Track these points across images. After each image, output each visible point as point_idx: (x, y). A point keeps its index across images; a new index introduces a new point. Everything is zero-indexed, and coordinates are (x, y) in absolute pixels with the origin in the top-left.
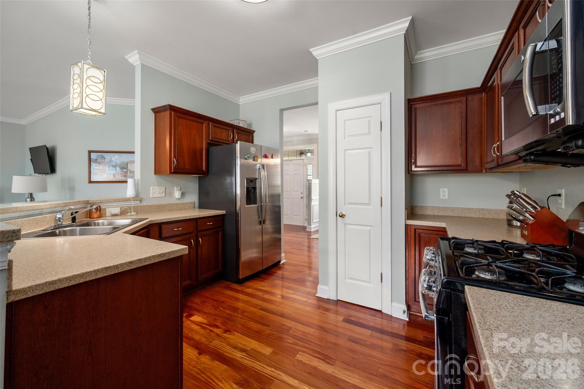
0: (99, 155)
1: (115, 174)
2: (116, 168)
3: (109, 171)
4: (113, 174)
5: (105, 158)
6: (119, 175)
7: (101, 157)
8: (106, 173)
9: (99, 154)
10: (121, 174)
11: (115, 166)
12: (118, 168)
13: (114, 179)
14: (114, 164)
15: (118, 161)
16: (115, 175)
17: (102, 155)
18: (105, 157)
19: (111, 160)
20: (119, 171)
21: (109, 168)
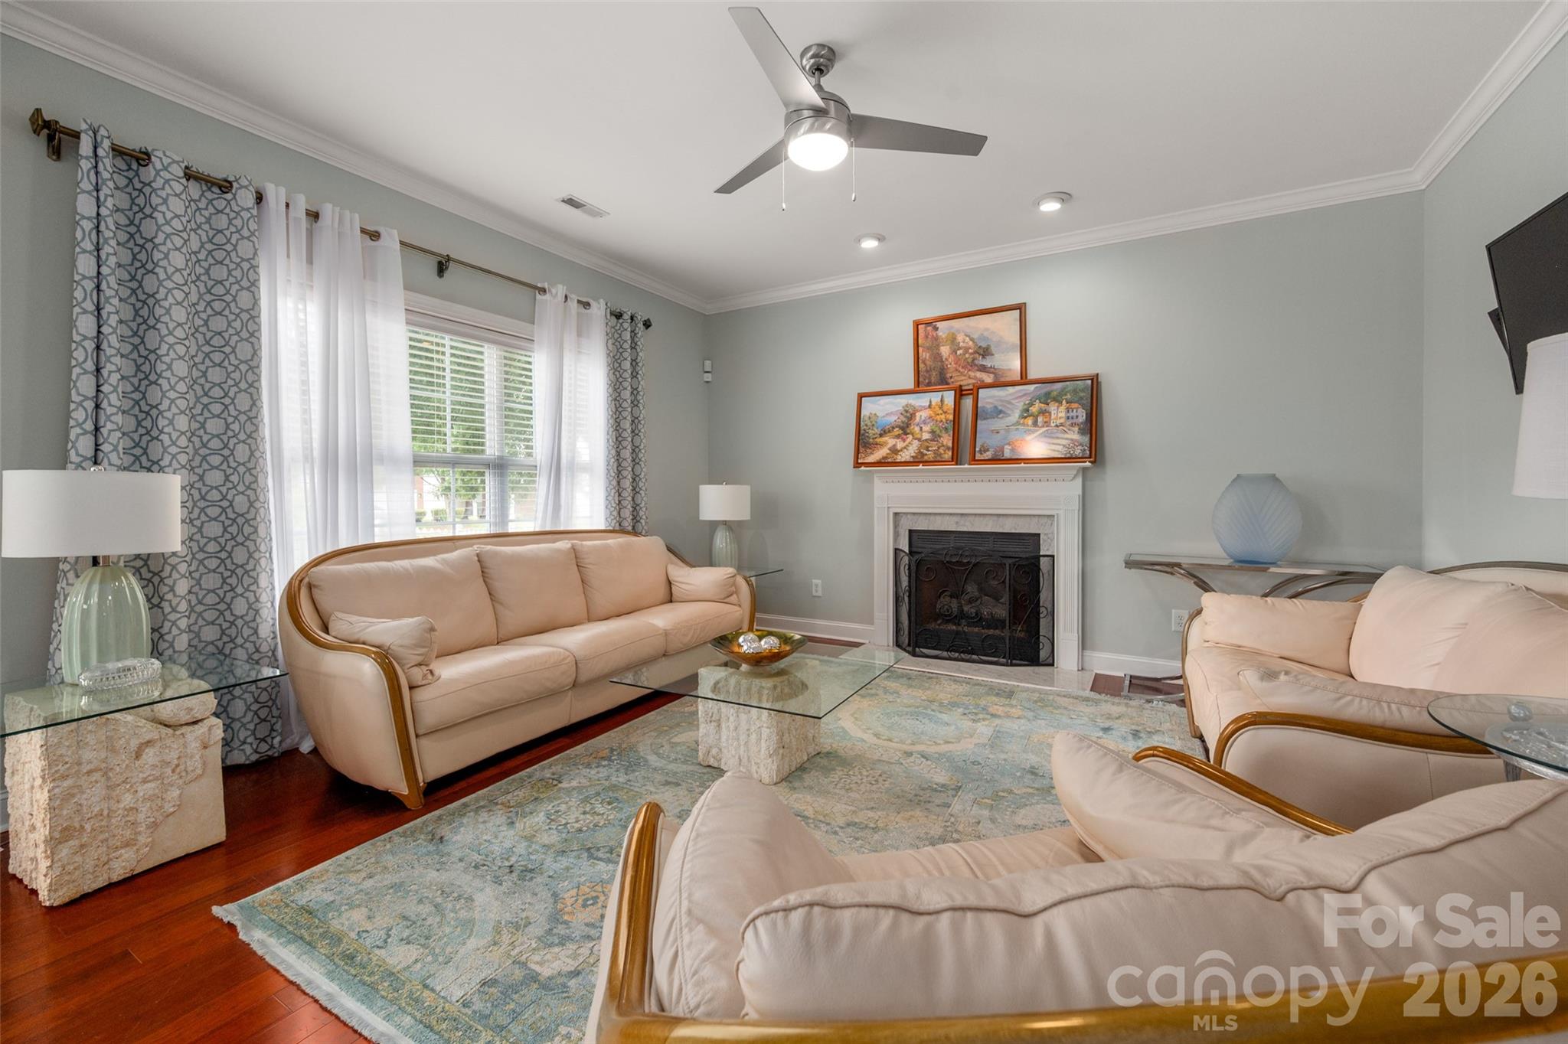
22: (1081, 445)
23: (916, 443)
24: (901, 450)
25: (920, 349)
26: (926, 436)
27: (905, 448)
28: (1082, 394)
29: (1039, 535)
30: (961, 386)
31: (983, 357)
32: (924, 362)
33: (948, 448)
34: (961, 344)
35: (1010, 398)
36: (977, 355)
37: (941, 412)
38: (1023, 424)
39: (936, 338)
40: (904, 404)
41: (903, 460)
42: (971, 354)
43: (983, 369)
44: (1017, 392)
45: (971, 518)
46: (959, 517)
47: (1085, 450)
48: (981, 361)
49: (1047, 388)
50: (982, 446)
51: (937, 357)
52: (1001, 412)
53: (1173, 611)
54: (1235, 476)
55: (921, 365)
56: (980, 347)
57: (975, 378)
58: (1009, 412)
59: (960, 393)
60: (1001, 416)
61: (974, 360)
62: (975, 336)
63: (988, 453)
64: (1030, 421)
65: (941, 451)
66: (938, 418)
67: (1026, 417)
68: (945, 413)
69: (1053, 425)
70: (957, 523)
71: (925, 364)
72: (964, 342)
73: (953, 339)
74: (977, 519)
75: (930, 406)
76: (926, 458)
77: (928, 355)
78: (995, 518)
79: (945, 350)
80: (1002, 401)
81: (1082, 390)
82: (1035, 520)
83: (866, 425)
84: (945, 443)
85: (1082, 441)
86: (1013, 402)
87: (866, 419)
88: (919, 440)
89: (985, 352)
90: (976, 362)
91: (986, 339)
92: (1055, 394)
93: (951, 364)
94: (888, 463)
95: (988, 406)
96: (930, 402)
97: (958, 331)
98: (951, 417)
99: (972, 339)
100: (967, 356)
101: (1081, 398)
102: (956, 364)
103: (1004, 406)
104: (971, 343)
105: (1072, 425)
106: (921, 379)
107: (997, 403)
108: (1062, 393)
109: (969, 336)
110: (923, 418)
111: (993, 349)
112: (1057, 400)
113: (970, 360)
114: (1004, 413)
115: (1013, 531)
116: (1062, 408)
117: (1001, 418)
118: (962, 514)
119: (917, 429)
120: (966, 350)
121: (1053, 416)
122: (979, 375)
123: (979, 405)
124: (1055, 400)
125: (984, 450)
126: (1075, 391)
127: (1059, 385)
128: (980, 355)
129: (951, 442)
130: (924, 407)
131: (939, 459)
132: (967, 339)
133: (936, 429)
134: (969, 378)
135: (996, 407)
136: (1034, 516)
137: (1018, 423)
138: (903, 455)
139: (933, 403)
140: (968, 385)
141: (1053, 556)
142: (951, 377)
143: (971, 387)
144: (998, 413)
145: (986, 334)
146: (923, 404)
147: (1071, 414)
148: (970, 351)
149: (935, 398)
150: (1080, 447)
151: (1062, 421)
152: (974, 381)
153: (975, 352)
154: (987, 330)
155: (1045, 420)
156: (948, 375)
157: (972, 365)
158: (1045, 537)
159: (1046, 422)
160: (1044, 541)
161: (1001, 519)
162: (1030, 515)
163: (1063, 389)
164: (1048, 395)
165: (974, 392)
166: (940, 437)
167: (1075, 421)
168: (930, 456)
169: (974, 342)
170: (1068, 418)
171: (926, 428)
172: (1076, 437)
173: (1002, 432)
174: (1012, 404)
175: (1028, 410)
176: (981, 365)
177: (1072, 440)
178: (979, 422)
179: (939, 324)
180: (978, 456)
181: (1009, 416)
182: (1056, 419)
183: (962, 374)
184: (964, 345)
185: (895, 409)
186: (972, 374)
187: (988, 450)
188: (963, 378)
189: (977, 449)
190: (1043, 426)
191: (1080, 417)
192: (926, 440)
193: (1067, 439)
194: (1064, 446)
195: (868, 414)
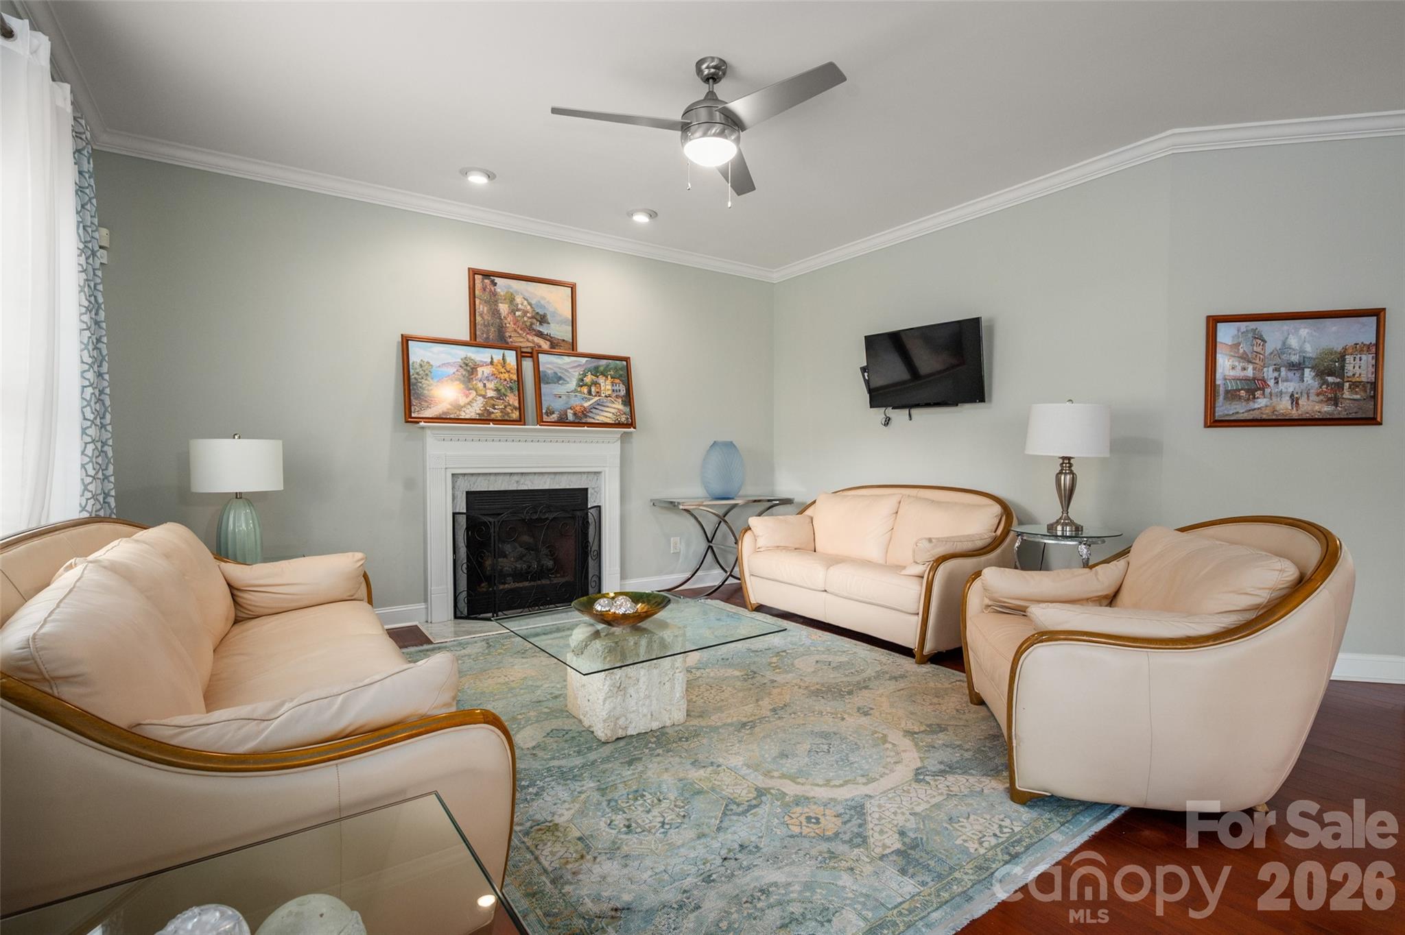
0: (1244, 329)
1: (1296, 396)
2: (1303, 374)
3: (1277, 383)
4: (1292, 396)
5: (1265, 341)
6: (1313, 397)
7: (1250, 335)
8: (1267, 391)
9: (1243, 326)
10: (1318, 395)
11: (1300, 364)
12: (1307, 371)
13: (1294, 411)
14: (1295, 358)
15: (1308, 348)
16: (1298, 399)
17: (1254, 331)
18: (1266, 338)
19: (1284, 343)
20: (1311, 381)
21: (1276, 374)
22: (625, 414)
23: (480, 400)
24: (464, 406)
25: (477, 301)
26: (491, 394)
27: (468, 404)
28: (621, 373)
29: (587, 489)
30: (521, 347)
31: (541, 324)
32: (481, 315)
33: (516, 408)
34: (520, 306)
35: (568, 366)
36: (535, 320)
37: (503, 370)
38: (580, 392)
39: (494, 294)
40: (463, 356)
41: (467, 417)
42: (529, 318)
43: (540, 335)
44: (571, 362)
45: (531, 477)
46: (519, 477)
47: (628, 418)
48: (538, 327)
49: (595, 363)
50: (548, 408)
51: (496, 313)
52: (560, 378)
53: (672, 539)
54: (712, 443)
55: (478, 318)
56: (537, 313)
57: (533, 342)
58: (568, 380)
59: (521, 355)
60: (560, 382)
61: (532, 324)
62: (533, 302)
63: (554, 416)
64: (585, 390)
65: (508, 410)
66: (502, 376)
67: (581, 386)
68: (509, 372)
69: (603, 395)
70: (517, 482)
71: (483, 318)
72: (522, 304)
73: (511, 300)
74: (536, 477)
75: (492, 363)
76: (493, 416)
77: (485, 308)
78: (553, 476)
79: (504, 308)
80: (560, 368)
81: (621, 369)
82: (585, 476)
83: (418, 374)
84: (511, 403)
85: (624, 411)
86: (570, 370)
87: (418, 366)
88: (484, 397)
89: (543, 319)
90: (534, 327)
91: (543, 307)
92: (602, 369)
93: (510, 324)
94: (450, 419)
95: (549, 372)
96: (492, 358)
97: (517, 292)
98: (515, 377)
99: (530, 304)
100: (525, 319)
101: (621, 376)
102: (514, 324)
103: (563, 373)
104: (529, 307)
105: (617, 397)
106: (478, 333)
107: (557, 370)
108: (607, 368)
109: (527, 300)
110: (486, 375)
111: (549, 317)
112: (604, 374)
113: (528, 324)
114: (564, 380)
115: (568, 487)
116: (609, 382)
117: (561, 384)
118: (522, 474)
119: (480, 385)
120: (525, 313)
121: (602, 388)
122: (536, 339)
123: (541, 369)
124: (603, 374)
125: (549, 413)
126: (616, 369)
127: (604, 362)
128: (537, 320)
129: (517, 402)
130: (485, 362)
131: (506, 418)
132: (525, 303)
133: (501, 387)
134: (528, 340)
135: (555, 373)
136: (584, 473)
137: (575, 391)
138: (467, 411)
139: (495, 361)
140: (527, 347)
141: (600, 507)
142: (510, 337)
143: (529, 350)
144: (558, 379)
145: (542, 302)
146: (485, 360)
147: (615, 388)
148: (528, 315)
149: (497, 355)
150: (624, 416)
151: (610, 392)
152: (531, 345)
153: (533, 317)
154: (544, 298)
155: (597, 390)
156: (507, 334)
157: (530, 329)
158: (593, 491)
159: (598, 392)
160: (592, 494)
161: (557, 476)
162: (581, 473)
163: (608, 366)
164: (597, 368)
165: (533, 354)
166: (506, 396)
167: (618, 393)
168: (497, 414)
169: (532, 307)
170: (613, 391)
171: (491, 385)
172: (621, 407)
173: (564, 397)
174: (569, 373)
175: (583, 380)
176: (539, 331)
177: (618, 409)
178: (542, 385)
179: (497, 280)
180: (545, 418)
181: (568, 383)
182: (605, 390)
183: (520, 336)
184: (523, 308)
185: (451, 360)
186: (530, 338)
187: (553, 413)
188: (522, 340)
189: (544, 411)
190: (596, 396)
191: (622, 391)
192: (492, 398)
193: (614, 408)
194: (613, 413)
195: (419, 361)
